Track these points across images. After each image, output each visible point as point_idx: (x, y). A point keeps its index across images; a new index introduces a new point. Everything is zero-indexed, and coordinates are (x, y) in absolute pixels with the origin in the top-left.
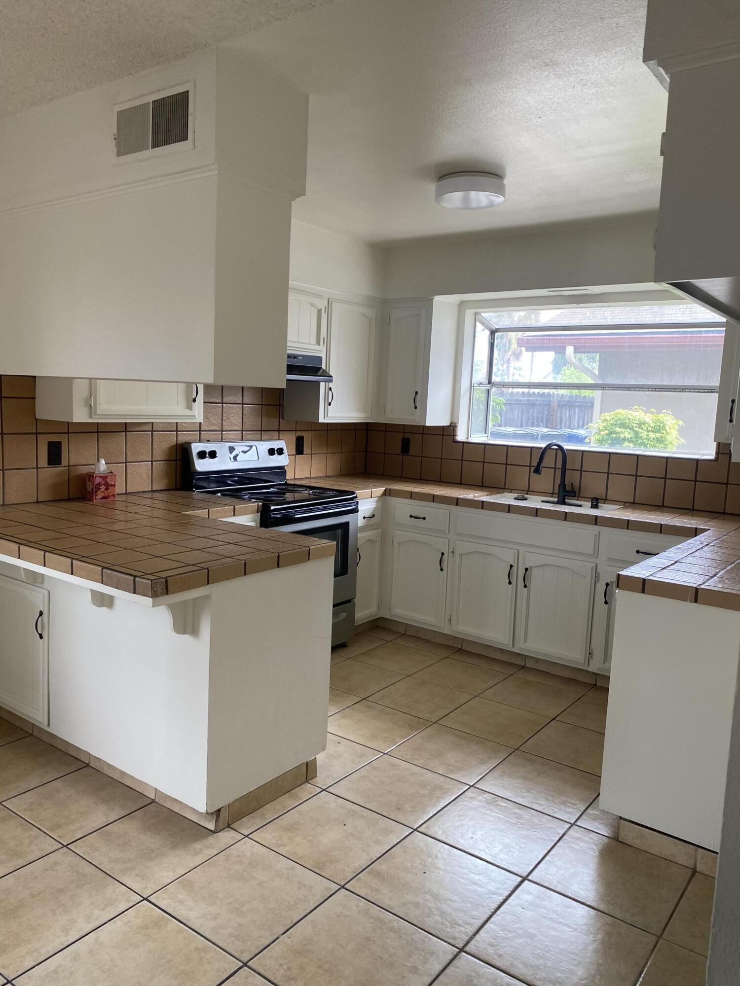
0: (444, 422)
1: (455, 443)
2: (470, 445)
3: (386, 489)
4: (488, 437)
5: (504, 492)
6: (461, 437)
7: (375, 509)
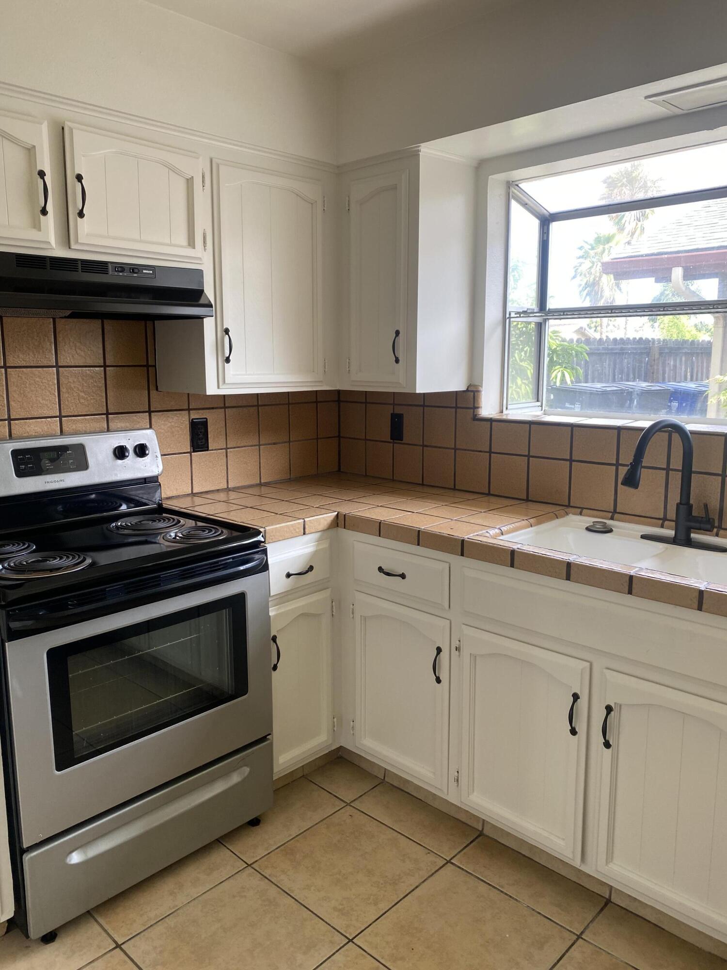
0: (455, 384)
1: (476, 422)
2: (502, 424)
3: (337, 514)
4: (542, 406)
5: (567, 514)
6: (488, 408)
7: (315, 554)
